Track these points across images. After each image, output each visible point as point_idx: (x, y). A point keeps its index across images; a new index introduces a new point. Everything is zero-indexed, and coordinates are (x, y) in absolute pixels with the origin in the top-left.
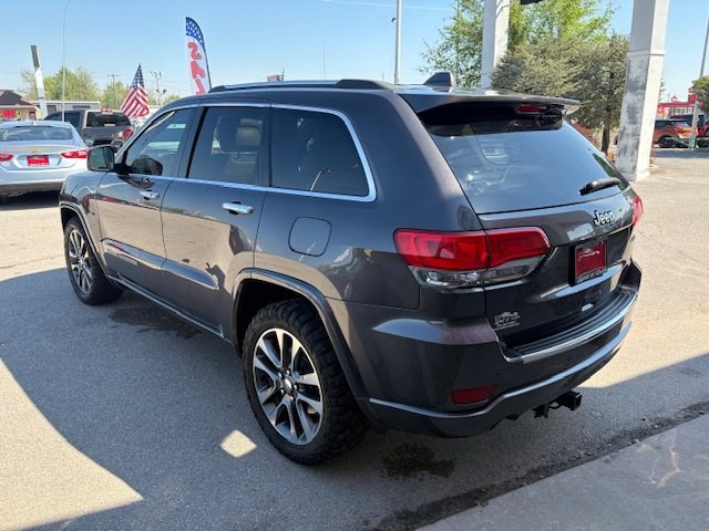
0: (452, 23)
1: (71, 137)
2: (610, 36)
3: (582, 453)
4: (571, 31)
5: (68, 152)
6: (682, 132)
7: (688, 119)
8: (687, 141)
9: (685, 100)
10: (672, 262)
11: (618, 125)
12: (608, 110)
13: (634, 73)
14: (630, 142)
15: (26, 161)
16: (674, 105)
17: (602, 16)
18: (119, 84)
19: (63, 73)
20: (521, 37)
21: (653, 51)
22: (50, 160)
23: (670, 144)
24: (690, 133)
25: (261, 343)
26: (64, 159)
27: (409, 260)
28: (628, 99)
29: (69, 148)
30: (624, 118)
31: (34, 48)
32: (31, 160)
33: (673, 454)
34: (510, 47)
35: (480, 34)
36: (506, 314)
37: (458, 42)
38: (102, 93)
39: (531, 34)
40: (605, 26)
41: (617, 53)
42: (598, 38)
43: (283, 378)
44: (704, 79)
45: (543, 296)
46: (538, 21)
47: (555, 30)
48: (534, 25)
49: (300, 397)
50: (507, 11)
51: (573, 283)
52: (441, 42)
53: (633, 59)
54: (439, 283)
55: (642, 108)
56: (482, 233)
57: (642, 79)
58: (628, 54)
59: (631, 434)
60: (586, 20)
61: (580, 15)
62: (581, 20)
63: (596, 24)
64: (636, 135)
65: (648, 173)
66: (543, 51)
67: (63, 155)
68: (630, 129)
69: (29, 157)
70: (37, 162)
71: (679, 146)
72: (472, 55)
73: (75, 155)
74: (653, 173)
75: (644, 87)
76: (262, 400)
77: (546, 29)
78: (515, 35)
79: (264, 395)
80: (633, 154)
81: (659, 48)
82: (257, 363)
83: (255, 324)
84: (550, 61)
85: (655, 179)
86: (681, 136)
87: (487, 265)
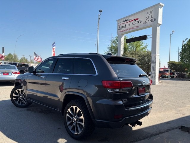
0: (110, 46)
1: (15, 68)
2: (147, 51)
3: (143, 138)
4: (138, 49)
5: (14, 72)
6: (166, 74)
7: (168, 71)
8: (168, 76)
9: (167, 67)
10: (164, 101)
11: (150, 71)
12: (148, 67)
13: (153, 59)
14: (154, 75)
15: (3, 74)
16: (165, 68)
17: (145, 46)
18: (25, 58)
19: (10, 55)
20: (127, 50)
21: (157, 54)
22: (9, 74)
23: (164, 77)
24: (168, 74)
25: (69, 110)
26: (13, 74)
27: (105, 87)
28: (152, 65)
29: (15, 71)
30: (152, 69)
31: (3, 48)
32: (4, 74)
33: (165, 139)
34: (124, 52)
35: (117, 49)
36: (125, 99)
37: (112, 51)
38: (20, 60)
39: (129, 49)
40: (146, 48)
41: (149, 55)
42: (144, 51)
43: (74, 118)
44: (170, 62)
45: (131, 96)
46: (130, 46)
47: (134, 49)
48: (130, 47)
49: (78, 122)
50: (123, 44)
51: (138, 95)
52: (108, 50)
53: (152, 56)
54: (111, 91)
55: (155, 67)
56: (119, 81)
57: (155, 61)
58: (151, 55)
59: (154, 135)
60: (142, 47)
61: (140, 46)
62: (140, 47)
63: (144, 48)
64: (155, 73)
65: (158, 83)
66: (132, 53)
67: (13, 73)
68: (153, 72)
69: (3, 73)
70: (5, 74)
71: (166, 77)
72: (115, 54)
73: (16, 73)
74: (159, 83)
75: (155, 62)
76: (68, 125)
77: (133, 48)
78: (125, 49)
79: (68, 123)
80: (154, 78)
81: (158, 54)
82: (68, 115)
83: (68, 105)
84: (134, 56)
85: (160, 84)
86: (166, 75)
87: (121, 88)
